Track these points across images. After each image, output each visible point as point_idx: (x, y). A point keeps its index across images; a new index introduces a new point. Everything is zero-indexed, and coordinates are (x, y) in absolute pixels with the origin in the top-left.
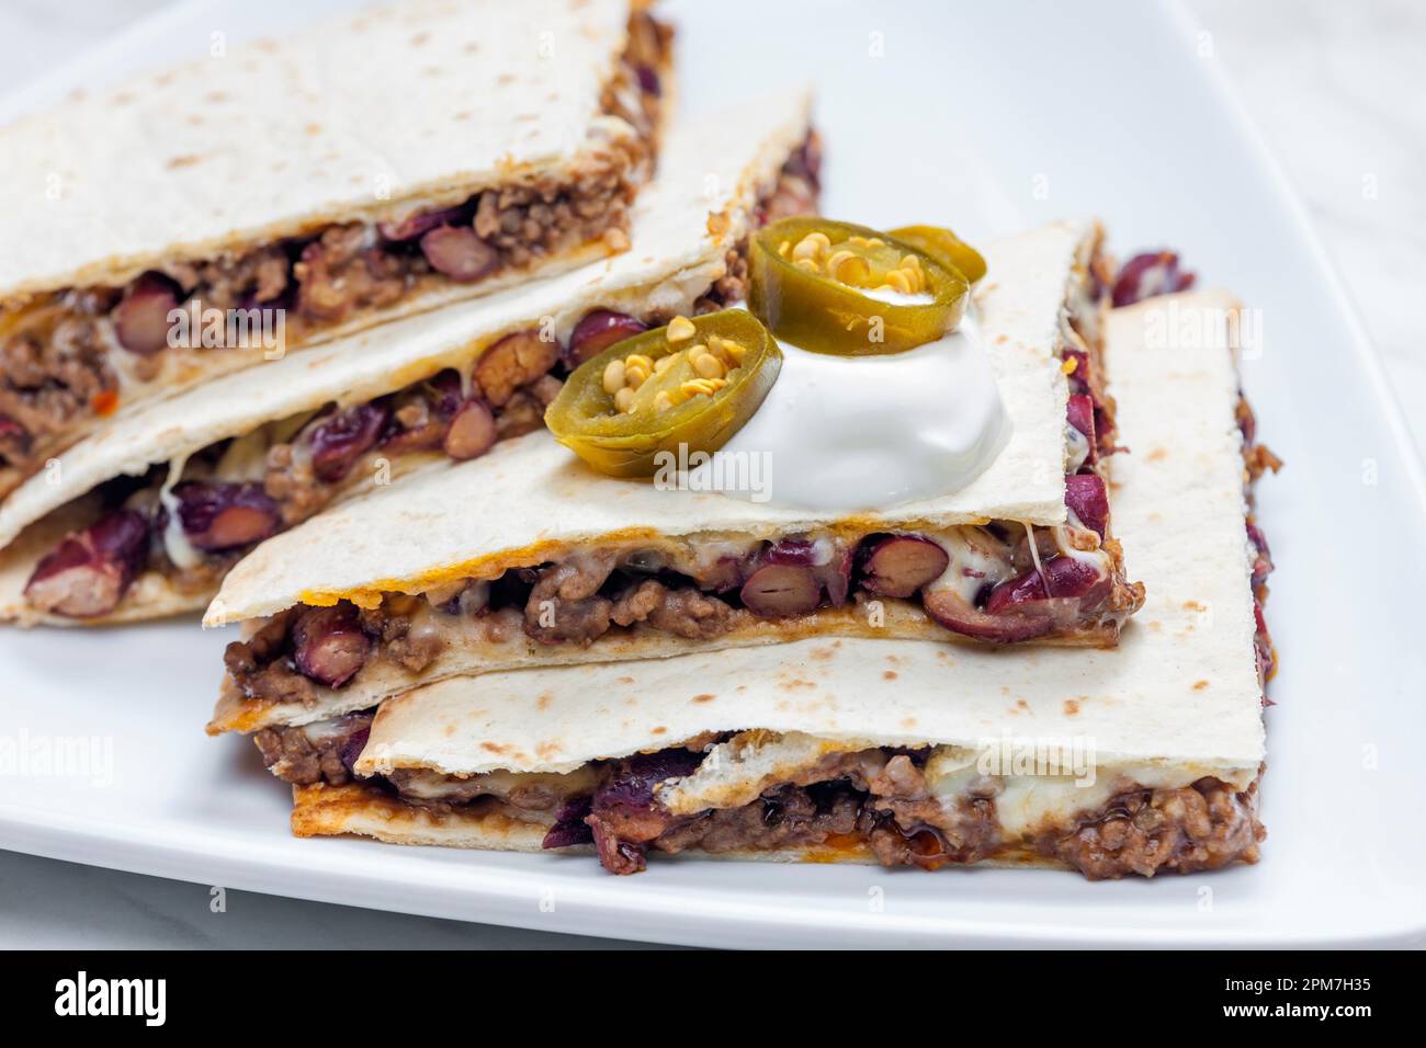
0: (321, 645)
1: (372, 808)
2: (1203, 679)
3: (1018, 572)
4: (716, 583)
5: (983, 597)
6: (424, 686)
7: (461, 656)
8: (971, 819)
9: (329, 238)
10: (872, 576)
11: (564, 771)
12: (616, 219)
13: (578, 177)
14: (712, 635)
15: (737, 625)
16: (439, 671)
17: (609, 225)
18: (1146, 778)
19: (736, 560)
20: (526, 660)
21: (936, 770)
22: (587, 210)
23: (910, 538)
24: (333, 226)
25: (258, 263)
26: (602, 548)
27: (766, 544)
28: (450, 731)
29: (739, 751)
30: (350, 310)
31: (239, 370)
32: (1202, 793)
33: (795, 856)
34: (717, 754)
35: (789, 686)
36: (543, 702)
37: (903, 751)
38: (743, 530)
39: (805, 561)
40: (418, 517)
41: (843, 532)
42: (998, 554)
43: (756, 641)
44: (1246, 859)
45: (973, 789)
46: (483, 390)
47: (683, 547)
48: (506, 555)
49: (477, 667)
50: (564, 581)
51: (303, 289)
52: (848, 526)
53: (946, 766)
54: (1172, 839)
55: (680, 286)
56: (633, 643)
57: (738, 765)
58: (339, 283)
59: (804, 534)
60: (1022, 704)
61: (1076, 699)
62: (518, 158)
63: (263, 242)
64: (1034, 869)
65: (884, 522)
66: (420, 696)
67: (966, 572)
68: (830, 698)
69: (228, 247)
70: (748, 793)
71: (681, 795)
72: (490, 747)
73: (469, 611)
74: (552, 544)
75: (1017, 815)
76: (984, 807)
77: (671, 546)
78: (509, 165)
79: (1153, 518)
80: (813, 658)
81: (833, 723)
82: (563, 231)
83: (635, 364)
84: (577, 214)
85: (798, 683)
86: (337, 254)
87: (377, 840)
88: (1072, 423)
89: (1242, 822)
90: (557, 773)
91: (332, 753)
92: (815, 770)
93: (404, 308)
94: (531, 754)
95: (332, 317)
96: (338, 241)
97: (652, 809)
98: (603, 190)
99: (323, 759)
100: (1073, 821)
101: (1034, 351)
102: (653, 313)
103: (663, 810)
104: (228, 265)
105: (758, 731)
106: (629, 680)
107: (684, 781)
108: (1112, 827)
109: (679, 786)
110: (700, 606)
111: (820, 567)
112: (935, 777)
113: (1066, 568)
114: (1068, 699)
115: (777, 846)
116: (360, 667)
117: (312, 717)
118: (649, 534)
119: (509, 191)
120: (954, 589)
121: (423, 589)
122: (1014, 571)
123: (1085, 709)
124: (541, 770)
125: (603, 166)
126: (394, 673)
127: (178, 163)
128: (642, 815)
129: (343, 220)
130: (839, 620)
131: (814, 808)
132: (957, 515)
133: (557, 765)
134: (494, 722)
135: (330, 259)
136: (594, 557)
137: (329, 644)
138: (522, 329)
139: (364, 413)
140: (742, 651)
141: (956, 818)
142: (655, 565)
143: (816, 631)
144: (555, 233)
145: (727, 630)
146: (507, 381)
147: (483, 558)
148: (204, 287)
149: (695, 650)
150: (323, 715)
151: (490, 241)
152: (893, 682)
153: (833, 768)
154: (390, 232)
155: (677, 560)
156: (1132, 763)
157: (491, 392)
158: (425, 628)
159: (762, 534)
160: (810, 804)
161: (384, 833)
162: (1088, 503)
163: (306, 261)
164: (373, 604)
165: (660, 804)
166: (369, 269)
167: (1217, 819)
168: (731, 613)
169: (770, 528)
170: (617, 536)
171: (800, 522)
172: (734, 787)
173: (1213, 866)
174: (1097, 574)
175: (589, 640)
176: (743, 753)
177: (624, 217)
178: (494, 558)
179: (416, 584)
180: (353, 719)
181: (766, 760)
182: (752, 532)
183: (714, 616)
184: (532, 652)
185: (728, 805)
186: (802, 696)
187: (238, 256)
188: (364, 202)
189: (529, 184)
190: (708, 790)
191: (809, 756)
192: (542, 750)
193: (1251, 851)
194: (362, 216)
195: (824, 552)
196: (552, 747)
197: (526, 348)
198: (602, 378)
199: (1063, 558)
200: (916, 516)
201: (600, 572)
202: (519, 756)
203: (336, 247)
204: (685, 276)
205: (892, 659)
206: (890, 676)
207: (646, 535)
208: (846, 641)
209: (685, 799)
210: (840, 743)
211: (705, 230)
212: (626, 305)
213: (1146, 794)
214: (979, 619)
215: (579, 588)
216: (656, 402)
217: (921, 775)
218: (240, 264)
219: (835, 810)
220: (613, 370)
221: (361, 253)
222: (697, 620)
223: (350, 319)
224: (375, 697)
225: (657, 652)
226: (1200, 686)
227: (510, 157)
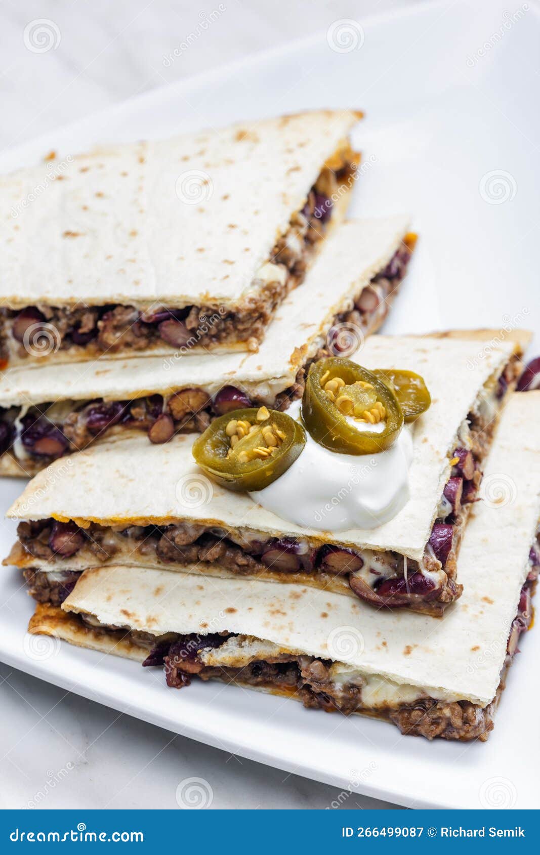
0: (60, 537)
1: (68, 625)
2: (477, 645)
3: (397, 575)
4: (251, 550)
5: (379, 584)
6: (106, 567)
7: (125, 558)
8: (348, 696)
9: (118, 311)
10: (325, 564)
11: (156, 635)
12: (256, 333)
13: (238, 310)
14: (245, 574)
15: (259, 571)
16: (114, 561)
17: (251, 335)
18: (434, 695)
19: (260, 543)
20: (155, 565)
21: (335, 670)
22: (240, 327)
23: (346, 551)
24: (120, 305)
25: (84, 314)
26: (198, 525)
27: (276, 539)
28: (109, 599)
29: (242, 642)
30: (122, 347)
31: (66, 363)
32: (462, 707)
33: (265, 691)
34: (232, 641)
35: (273, 613)
36: (158, 591)
37: (319, 659)
38: (266, 531)
39: (293, 551)
40: (122, 476)
41: (314, 542)
42: (390, 564)
43: (268, 580)
44: (480, 739)
45: (352, 682)
46: (171, 411)
47: (237, 532)
48: (151, 518)
49: (132, 564)
50: (177, 535)
51: (100, 334)
52: (317, 539)
53: (341, 670)
54: (443, 725)
55: (271, 386)
56: (208, 568)
57: (240, 649)
58: (118, 334)
59: (295, 538)
60: (384, 644)
61: (411, 645)
62: (211, 295)
63: (86, 306)
64: (377, 720)
65: (334, 541)
66: (103, 572)
67: (372, 571)
68: (291, 624)
69: (69, 304)
70: (243, 662)
71: (211, 657)
72: (125, 613)
73: (132, 537)
74: (172, 518)
75: (370, 697)
76: (355, 691)
77: (230, 531)
78: (207, 298)
79: (484, 541)
80: (291, 597)
81: (287, 640)
82: (228, 334)
83: (241, 426)
84: (235, 328)
85: (278, 611)
86: (119, 321)
87: (67, 642)
88: (446, 496)
89: (480, 722)
90: (153, 635)
91: (56, 591)
92: (276, 658)
93: (148, 353)
94: (143, 620)
95: (114, 349)
96: (121, 314)
97: (196, 661)
98: (251, 317)
99: (52, 593)
100: (398, 706)
101: (438, 453)
102: (255, 398)
103: (201, 662)
104: (68, 313)
105: (251, 636)
106: (201, 588)
107: (214, 650)
108: (416, 714)
109: (210, 652)
110: (241, 560)
111: (301, 556)
112: (334, 673)
113: (420, 579)
114: (407, 645)
115: (257, 684)
116: (78, 550)
117: (52, 569)
118: (221, 523)
119: (204, 309)
120: (365, 578)
121: (110, 525)
122: (395, 575)
123: (414, 652)
124: (146, 631)
125: (253, 306)
126: (93, 558)
127: (68, 234)
128: (191, 661)
129: (125, 304)
130: (308, 579)
131: (277, 671)
132: (370, 545)
133: (153, 631)
134: (131, 598)
135: (115, 323)
136: (193, 528)
137: (64, 537)
138: (193, 388)
139: (116, 407)
140: (259, 583)
141: (341, 694)
142: (223, 536)
143: (296, 582)
144: (224, 334)
145: (252, 573)
146: (183, 410)
147: (140, 517)
148: (56, 319)
149: (237, 577)
150: (57, 569)
151: (193, 331)
152: (325, 619)
153: (285, 659)
154: (144, 317)
155: (232, 537)
156: (429, 687)
157: (175, 413)
158: (110, 541)
159: (274, 534)
160: (275, 669)
161: (71, 640)
162: (441, 543)
163: (105, 320)
164: (86, 526)
165: (200, 659)
166: (133, 331)
167: (466, 721)
168: (256, 565)
169: (279, 533)
170: (205, 521)
171: (294, 533)
172: (236, 659)
173: (464, 740)
174: (434, 586)
175: (186, 564)
176: (243, 644)
177: (259, 332)
178: (144, 518)
179: (106, 521)
180: (71, 573)
181: (254, 649)
182: (270, 532)
183: (247, 565)
184: (159, 563)
185: (232, 666)
186: (279, 620)
187: (73, 310)
188: (136, 298)
189: (215, 308)
190: (223, 658)
191: (275, 652)
192: (150, 620)
193: (483, 736)
194: (134, 304)
195: (303, 549)
196: (154, 620)
197: (194, 397)
198: (225, 427)
199: (419, 573)
200: (350, 542)
201: (194, 534)
202: (137, 621)
203: (119, 317)
204: (274, 382)
205: (329, 605)
206: (325, 615)
207: (219, 524)
208: (309, 589)
209: (212, 659)
210: (289, 650)
211: (289, 359)
212: (244, 388)
213: (435, 702)
214: (374, 596)
215: (183, 540)
216: (239, 457)
217: (327, 671)
218: (73, 313)
219: (287, 673)
220: (231, 425)
221: (131, 322)
222: (239, 566)
223: (121, 352)
224: (82, 566)
225: (219, 575)
226: (475, 649)
227: (207, 293)
